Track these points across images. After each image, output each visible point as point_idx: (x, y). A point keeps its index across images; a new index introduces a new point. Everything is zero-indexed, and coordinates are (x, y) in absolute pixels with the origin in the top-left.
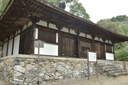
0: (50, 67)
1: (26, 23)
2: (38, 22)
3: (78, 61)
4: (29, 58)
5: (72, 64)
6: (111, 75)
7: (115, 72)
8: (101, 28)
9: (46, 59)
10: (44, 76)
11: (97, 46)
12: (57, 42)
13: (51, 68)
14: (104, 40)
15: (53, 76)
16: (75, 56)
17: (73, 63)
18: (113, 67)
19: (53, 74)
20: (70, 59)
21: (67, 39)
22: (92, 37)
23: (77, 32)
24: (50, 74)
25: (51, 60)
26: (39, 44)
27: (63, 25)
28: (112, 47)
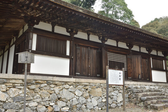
0: (48, 93)
1: (22, 27)
2: (37, 24)
3: (97, 84)
4: (13, 79)
5: (86, 88)
6: (150, 106)
7: (157, 103)
9: (41, 80)
10: (37, 106)
11: (136, 60)
12: (68, 53)
13: (51, 94)
14: (149, 50)
15: (52, 106)
17: (88, 87)
18: (158, 94)
19: (52, 104)
20: (84, 81)
22: (127, 46)
23: (101, 38)
24: (48, 103)
25: (51, 82)
27: (78, 28)
28: (164, 61)
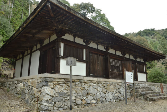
1: (48, 37)
2: (64, 35)
3: (110, 82)
4: (58, 78)
5: (104, 86)
6: (149, 99)
7: (153, 96)
8: (134, 43)
9: (76, 79)
10: (75, 100)
11: (129, 64)
12: (84, 59)
13: (82, 90)
14: (135, 58)
15: (85, 99)
16: (104, 76)
17: (105, 85)
18: (150, 90)
19: (85, 98)
20: (102, 80)
21: (95, 56)
22: (122, 54)
23: (105, 48)
24: (82, 97)
25: (82, 80)
26: (71, 61)
27: (91, 40)
28: (144, 66)
